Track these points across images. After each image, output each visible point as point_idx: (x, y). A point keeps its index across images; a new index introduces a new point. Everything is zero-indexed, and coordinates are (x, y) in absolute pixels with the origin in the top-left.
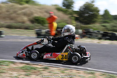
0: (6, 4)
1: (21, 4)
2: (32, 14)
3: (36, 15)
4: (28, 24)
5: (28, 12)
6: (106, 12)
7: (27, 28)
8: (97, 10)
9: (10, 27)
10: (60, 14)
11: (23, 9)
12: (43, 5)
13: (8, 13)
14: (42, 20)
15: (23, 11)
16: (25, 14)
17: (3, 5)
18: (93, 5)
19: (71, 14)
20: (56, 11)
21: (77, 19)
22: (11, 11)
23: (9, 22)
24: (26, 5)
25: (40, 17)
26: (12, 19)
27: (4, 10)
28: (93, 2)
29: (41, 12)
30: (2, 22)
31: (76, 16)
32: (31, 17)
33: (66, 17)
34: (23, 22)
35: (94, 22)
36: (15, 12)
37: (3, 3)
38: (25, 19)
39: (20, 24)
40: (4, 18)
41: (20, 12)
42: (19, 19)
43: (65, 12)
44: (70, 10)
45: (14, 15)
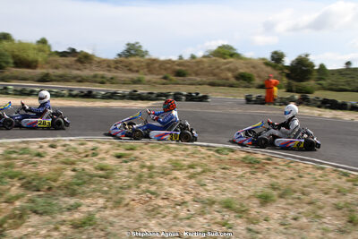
1: (225, 58)
2: (237, 69)
3: (241, 71)
4: (233, 81)
5: (232, 67)
6: (322, 67)
7: (231, 86)
8: (312, 65)
9: (212, 84)
10: (269, 69)
11: (227, 63)
12: (250, 59)
13: (210, 69)
16: (229, 70)
18: (308, 60)
19: (281, 69)
20: (263, 66)
21: (288, 76)
22: (214, 66)
23: (211, 79)
24: (231, 60)
25: (246, 73)
26: (214, 75)
27: (206, 65)
28: (307, 55)
29: (247, 68)
31: (287, 71)
32: (236, 73)
33: (276, 73)
34: (227, 79)
35: (308, 79)
36: (218, 67)
37: (204, 57)
38: (230, 75)
39: (224, 81)
40: (207, 74)
41: (223, 67)
42: (223, 75)
43: (274, 67)
44: (280, 65)
45: (217, 71)
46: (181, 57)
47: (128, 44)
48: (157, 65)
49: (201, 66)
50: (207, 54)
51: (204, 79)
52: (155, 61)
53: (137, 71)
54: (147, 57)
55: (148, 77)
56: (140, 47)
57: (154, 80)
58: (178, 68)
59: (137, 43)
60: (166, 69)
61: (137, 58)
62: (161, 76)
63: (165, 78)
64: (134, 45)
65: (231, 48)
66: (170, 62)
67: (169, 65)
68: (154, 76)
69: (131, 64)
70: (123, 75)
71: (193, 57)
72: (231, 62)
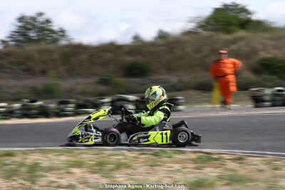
0: (193, 35)
1: (228, 32)
2: (254, 51)
3: (264, 55)
11: (233, 42)
13: (198, 56)
14: (280, 65)
15: (234, 47)
17: (186, 38)
24: (241, 33)
25: (274, 59)
27: (189, 49)
29: (275, 47)
30: (187, 78)
46: (136, 38)
47: (21, 19)
48: (84, 57)
49: (178, 52)
50: (191, 26)
51: (186, 78)
52: (79, 48)
53: (44, 73)
54: (63, 42)
55: (67, 84)
56: (48, 21)
57: (80, 88)
58: (129, 59)
59: (41, 14)
60: (104, 65)
61: (43, 45)
62: (95, 79)
63: (104, 82)
64: (33, 19)
65: (244, 10)
66: (112, 48)
67: (109, 55)
68: (80, 80)
69: (29, 58)
70: (12, 82)
71: (162, 36)
72: (241, 39)
